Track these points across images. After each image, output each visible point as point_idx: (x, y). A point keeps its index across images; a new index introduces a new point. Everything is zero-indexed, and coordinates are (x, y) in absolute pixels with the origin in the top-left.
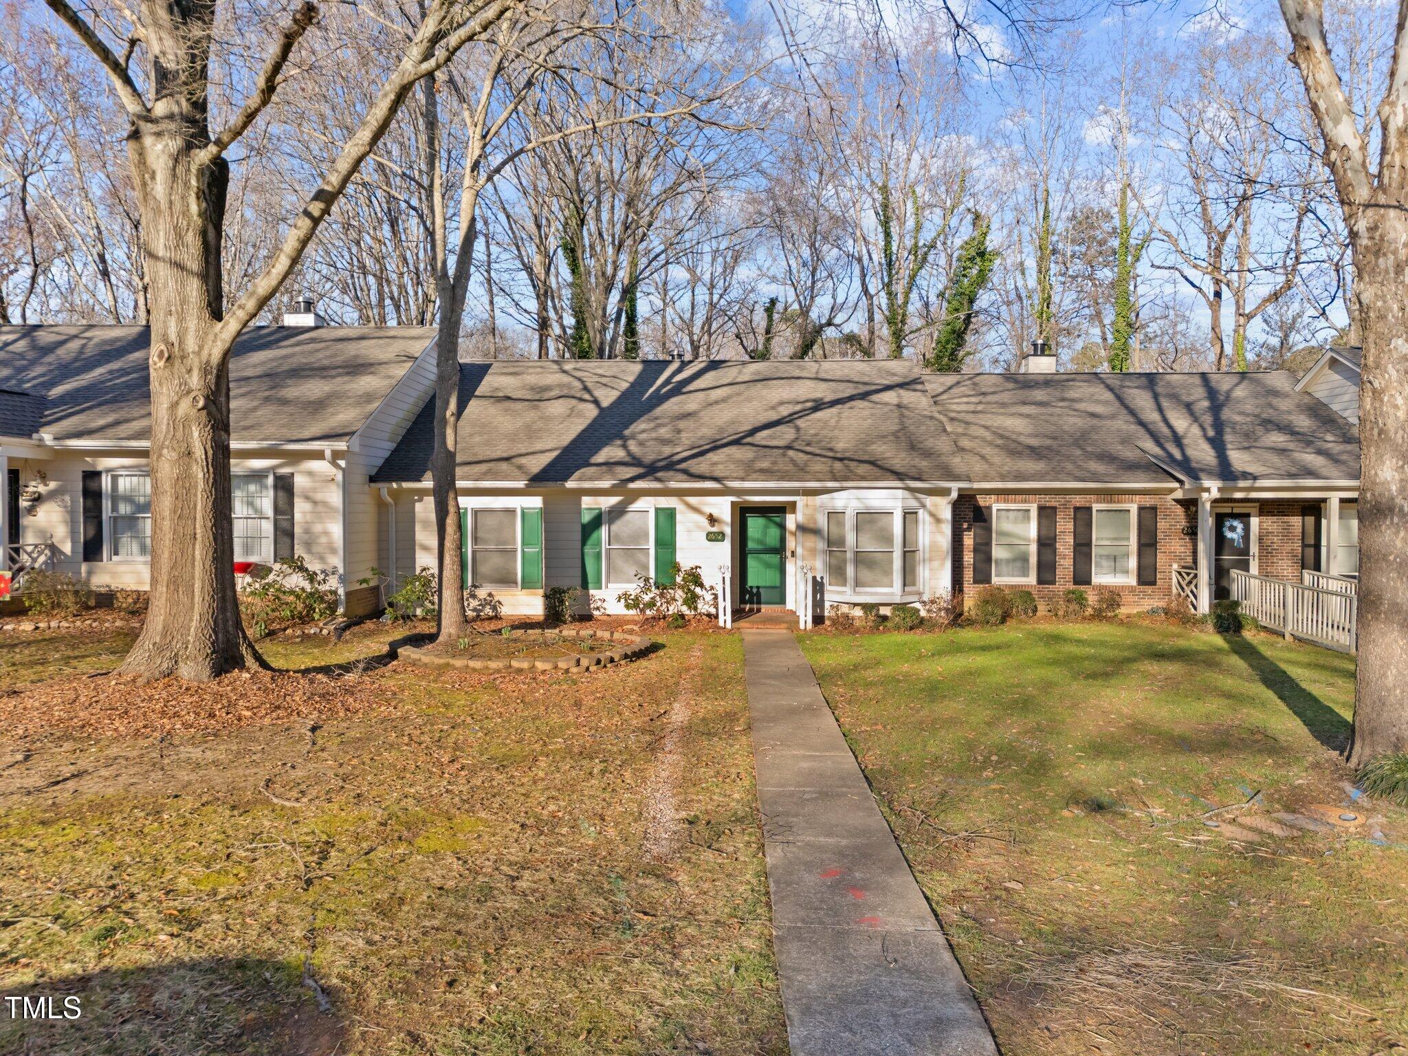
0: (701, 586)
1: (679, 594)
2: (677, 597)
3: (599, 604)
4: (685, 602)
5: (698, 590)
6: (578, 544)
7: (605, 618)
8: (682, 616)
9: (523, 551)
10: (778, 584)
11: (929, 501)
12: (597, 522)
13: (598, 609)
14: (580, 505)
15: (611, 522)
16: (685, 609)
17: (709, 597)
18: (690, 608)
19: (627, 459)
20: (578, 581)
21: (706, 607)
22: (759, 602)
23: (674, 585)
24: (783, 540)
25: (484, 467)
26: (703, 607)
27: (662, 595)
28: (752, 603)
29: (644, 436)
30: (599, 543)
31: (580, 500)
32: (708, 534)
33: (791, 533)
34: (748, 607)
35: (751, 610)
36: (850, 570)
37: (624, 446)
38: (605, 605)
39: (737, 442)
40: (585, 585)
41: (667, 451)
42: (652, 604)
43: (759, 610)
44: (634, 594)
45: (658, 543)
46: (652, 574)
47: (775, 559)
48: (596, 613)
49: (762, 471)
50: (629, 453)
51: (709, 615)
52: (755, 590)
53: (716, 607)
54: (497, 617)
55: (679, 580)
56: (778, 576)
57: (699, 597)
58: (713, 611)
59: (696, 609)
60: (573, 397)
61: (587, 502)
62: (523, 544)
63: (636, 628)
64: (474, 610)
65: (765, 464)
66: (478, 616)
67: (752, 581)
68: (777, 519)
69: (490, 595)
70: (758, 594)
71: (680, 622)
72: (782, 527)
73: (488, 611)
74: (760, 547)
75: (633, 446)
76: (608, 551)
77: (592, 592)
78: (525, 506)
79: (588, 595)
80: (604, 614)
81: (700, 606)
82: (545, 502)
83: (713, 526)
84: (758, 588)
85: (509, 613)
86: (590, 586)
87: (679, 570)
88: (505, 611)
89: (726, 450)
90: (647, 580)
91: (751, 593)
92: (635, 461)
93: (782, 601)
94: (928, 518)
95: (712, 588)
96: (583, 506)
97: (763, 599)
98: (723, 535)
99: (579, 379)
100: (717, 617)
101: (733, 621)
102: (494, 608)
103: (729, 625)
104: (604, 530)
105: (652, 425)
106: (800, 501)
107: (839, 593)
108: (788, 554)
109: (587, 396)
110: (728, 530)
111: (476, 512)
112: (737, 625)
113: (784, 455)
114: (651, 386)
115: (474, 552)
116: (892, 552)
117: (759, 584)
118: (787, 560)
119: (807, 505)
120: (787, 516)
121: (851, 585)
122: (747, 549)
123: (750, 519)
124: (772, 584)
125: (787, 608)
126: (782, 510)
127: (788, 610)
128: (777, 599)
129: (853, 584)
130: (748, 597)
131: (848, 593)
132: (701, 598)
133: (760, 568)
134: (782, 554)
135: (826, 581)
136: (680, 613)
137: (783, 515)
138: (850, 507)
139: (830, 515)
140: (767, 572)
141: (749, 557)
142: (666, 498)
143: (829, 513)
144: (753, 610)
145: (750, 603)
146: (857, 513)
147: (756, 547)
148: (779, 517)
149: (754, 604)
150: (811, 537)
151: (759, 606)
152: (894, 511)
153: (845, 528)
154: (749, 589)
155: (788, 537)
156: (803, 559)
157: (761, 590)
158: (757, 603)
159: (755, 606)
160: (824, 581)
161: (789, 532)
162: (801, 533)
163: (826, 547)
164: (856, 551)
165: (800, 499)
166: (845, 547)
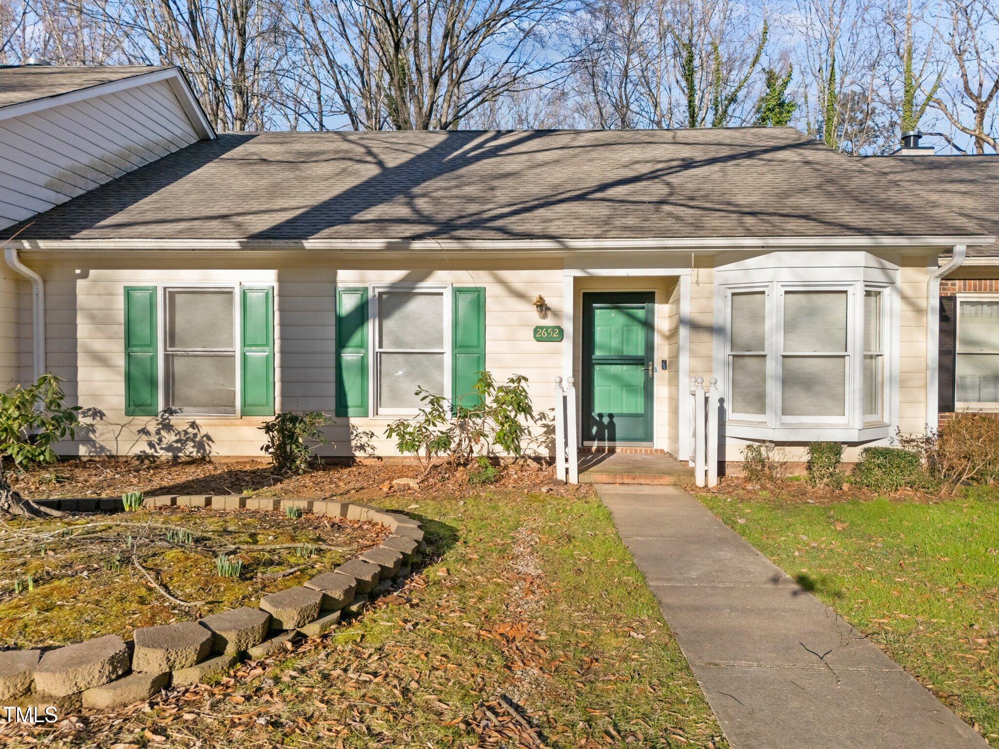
0: (526, 410)
1: (490, 424)
2: (487, 429)
3: (364, 440)
4: (500, 439)
5: (521, 418)
6: (332, 346)
7: (373, 462)
8: (495, 461)
9: (244, 357)
10: (641, 410)
11: (903, 275)
12: (361, 314)
13: (362, 447)
14: (335, 282)
15: (383, 315)
16: (499, 450)
17: (537, 430)
18: (508, 449)
19: (415, 217)
20: (332, 403)
21: (534, 446)
22: (612, 438)
23: (480, 410)
24: (650, 347)
25: (182, 226)
26: (528, 446)
27: (462, 427)
28: (602, 439)
29: (440, 193)
30: (363, 345)
31: (335, 275)
32: (537, 330)
33: (662, 333)
34: (595, 445)
35: (600, 450)
36: (774, 391)
37: (410, 204)
38: (373, 442)
39: (581, 197)
40: (342, 409)
41: (473, 208)
42: (444, 442)
43: (612, 451)
44: (413, 423)
45: (457, 346)
46: (448, 393)
47: (636, 374)
48: (358, 454)
49: (626, 228)
50: (417, 211)
51: (538, 459)
52: (606, 420)
53: (552, 446)
54: (203, 460)
55: (489, 401)
56: (641, 399)
57: (522, 431)
58: (544, 452)
59: (517, 449)
60: (350, 159)
61: (346, 277)
62: (244, 344)
63: (413, 483)
64: (169, 448)
65: (630, 221)
66: (176, 458)
67: (600, 407)
68: (641, 314)
69: (193, 425)
70: (612, 426)
71: (491, 471)
72: (648, 325)
73: (190, 450)
74: (613, 355)
75: (422, 203)
76: (378, 356)
77: (353, 421)
78: (247, 285)
79: (347, 426)
80: (371, 456)
81: (523, 444)
82: (280, 280)
83: (544, 317)
84: (611, 416)
85: (222, 453)
86: (351, 411)
87: (489, 385)
88: (219, 450)
89: (565, 206)
90: (436, 401)
91: (600, 424)
92: (423, 219)
93: (648, 437)
94: (897, 303)
95: (543, 416)
96: (340, 285)
97: (619, 433)
98: (561, 331)
99: (363, 146)
100: (552, 461)
101: (580, 471)
102: (200, 446)
103: (573, 478)
104: (371, 328)
105: (453, 183)
106: (687, 275)
107: (751, 424)
108: (658, 365)
109: (369, 159)
110: (568, 327)
111: (171, 295)
112: (587, 477)
113: (657, 211)
114: (457, 150)
115: (167, 357)
116: (843, 357)
117: (613, 411)
118: (655, 374)
119: (697, 283)
120: (660, 303)
121: (776, 413)
122: (593, 357)
123: (597, 312)
124: (633, 411)
125: (655, 448)
126: (653, 294)
127: (656, 450)
128: (640, 433)
129: (780, 411)
130: (594, 430)
131: (769, 425)
132: (526, 431)
133: (614, 388)
134: (648, 366)
135: (728, 406)
136: (492, 456)
137: (650, 305)
138: (775, 283)
139: (735, 297)
140: (624, 392)
141: (597, 368)
142: (471, 272)
143: (733, 294)
144: (604, 451)
145: (599, 440)
146: (786, 292)
147: (607, 354)
148: (643, 308)
149: (604, 440)
150: (704, 337)
151: (611, 444)
152: (850, 290)
153: (764, 318)
154: (598, 419)
155: (657, 340)
156: (692, 372)
157: (615, 420)
158: (609, 440)
159: (606, 444)
160: (726, 405)
161: (658, 332)
162: (684, 332)
163: (728, 352)
164: (784, 357)
165: (688, 271)
166: (764, 350)
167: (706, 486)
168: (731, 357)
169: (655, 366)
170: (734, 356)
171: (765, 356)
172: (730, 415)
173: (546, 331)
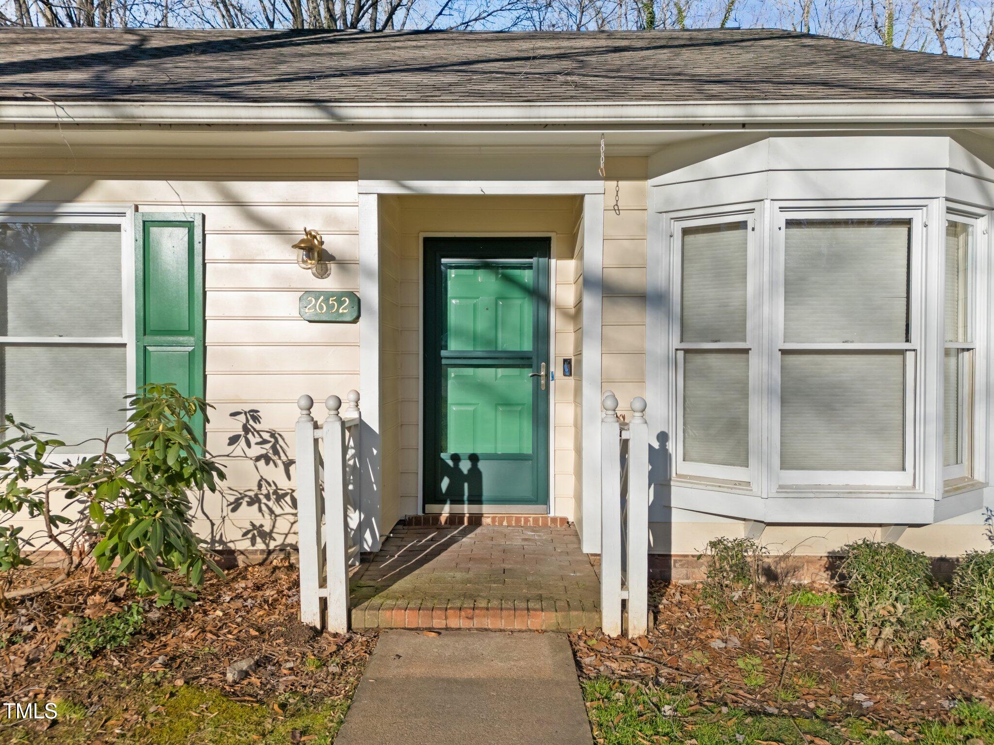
10: (527, 448)
22: (476, 499)
24: (542, 334)
28: (458, 500)
32: (305, 299)
33: (563, 312)
34: (446, 510)
35: (455, 520)
36: (764, 420)
43: (476, 521)
45: (146, 330)
47: (519, 383)
52: (465, 466)
56: (528, 426)
68: (527, 276)
70: (475, 475)
72: (540, 296)
74: (480, 350)
83: (323, 273)
84: (474, 458)
91: (455, 473)
93: (540, 494)
97: (487, 488)
98: (357, 303)
103: (337, 622)
106: (595, 195)
108: (556, 368)
110: (370, 292)
112: (364, 618)
116: (902, 352)
117: (478, 451)
118: (552, 383)
119: (617, 209)
120: (560, 257)
121: (769, 467)
122: (443, 353)
123: (452, 274)
124: (512, 448)
125: (552, 514)
126: (548, 240)
127: (554, 520)
128: (525, 488)
129: (776, 461)
130: (445, 483)
131: (754, 487)
132: (288, 499)
133: (482, 406)
134: (539, 369)
135: (675, 448)
136: (219, 548)
137: (542, 260)
138: (767, 203)
139: (690, 238)
140: (500, 417)
141: (452, 373)
142: (174, 183)
143: (686, 232)
144: (461, 522)
145: (453, 502)
146: (790, 223)
147: (471, 349)
148: (530, 267)
149: (461, 502)
150: (629, 312)
151: (475, 509)
152: (917, 217)
153: (744, 277)
154: (451, 463)
155: (555, 321)
156: (605, 380)
157: (481, 465)
158: (471, 502)
159: (466, 509)
160: (670, 446)
161: (558, 308)
162: (591, 303)
163: (676, 343)
164: (784, 352)
165: (597, 185)
166: (744, 340)
167: (624, 633)
168: (681, 354)
169: (552, 369)
170: (687, 351)
171: (746, 351)
172: (679, 466)
173: (326, 300)
